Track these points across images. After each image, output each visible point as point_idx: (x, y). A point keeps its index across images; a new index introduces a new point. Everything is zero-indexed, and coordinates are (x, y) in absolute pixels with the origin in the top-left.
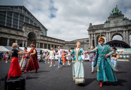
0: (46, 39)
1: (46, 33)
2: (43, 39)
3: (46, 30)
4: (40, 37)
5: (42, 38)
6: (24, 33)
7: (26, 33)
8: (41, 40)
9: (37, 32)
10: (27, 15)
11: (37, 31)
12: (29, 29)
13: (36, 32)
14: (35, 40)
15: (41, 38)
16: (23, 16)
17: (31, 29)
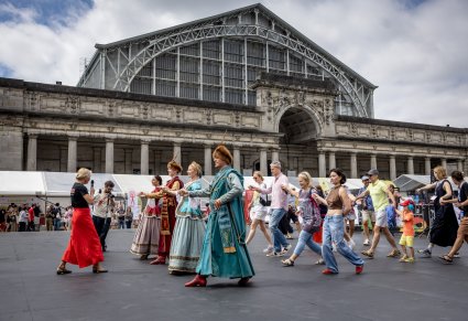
0: (367, 132)
1: (369, 104)
2: (351, 135)
3: (368, 89)
4: (332, 124)
5: (344, 130)
6: (264, 118)
7: (272, 113)
8: (341, 139)
9: (320, 104)
10: (277, 38)
11: (318, 99)
12: (284, 95)
13: (313, 104)
14: (313, 142)
15: (340, 128)
16: (261, 46)
17: (292, 96)
